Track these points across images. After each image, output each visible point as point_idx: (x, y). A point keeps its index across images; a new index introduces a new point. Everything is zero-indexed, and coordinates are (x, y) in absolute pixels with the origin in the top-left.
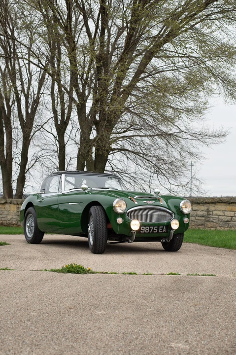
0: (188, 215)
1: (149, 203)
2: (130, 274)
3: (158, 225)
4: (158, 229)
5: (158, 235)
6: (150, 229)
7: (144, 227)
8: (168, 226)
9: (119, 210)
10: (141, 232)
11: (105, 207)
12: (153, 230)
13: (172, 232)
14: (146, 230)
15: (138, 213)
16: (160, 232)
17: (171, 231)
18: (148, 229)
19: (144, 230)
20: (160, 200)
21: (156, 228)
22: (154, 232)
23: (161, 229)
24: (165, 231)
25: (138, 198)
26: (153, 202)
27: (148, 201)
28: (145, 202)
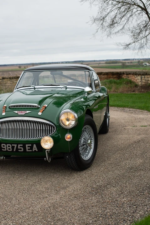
1: (19, 114)
3: (24, 143)
4: (24, 147)
6: (13, 147)
7: (5, 145)
12: (17, 149)
16: (27, 150)
18: (10, 148)
19: (5, 147)
20: (42, 109)
21: (20, 147)
22: (19, 150)
23: (29, 148)
24: (37, 150)
25: (12, 107)
26: (28, 112)
27: (20, 112)
28: (16, 112)
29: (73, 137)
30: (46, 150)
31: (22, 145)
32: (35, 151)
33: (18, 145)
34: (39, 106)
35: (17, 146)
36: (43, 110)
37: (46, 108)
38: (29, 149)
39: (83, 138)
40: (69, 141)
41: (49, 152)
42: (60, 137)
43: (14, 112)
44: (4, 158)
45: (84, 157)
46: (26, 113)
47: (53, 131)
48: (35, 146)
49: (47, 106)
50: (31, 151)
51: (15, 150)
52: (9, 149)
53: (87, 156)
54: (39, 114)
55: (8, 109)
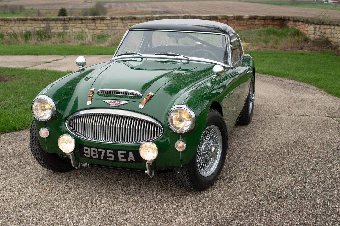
0: (185, 136)
5: (115, 164)
6: (100, 153)
7: (88, 149)
10: (85, 155)
12: (106, 156)
18: (96, 153)
19: (89, 152)
20: (145, 99)
21: (110, 153)
22: (109, 158)
23: (123, 156)
24: (134, 160)
25: (101, 93)
26: (124, 102)
27: (113, 101)
28: (107, 101)
29: (187, 145)
30: (147, 161)
31: (112, 151)
32: (131, 161)
33: (106, 150)
34: (141, 95)
35: (106, 153)
36: (146, 101)
37: (151, 97)
38: (122, 158)
39: (204, 144)
40: (181, 152)
41: (151, 165)
42: (169, 143)
43: (105, 100)
44: (88, 165)
45: (203, 172)
46: (121, 103)
47: (159, 134)
48: (131, 153)
49: (152, 94)
50: (125, 160)
51: (102, 158)
52: (95, 155)
53: (209, 170)
54: (139, 107)
55: (96, 96)
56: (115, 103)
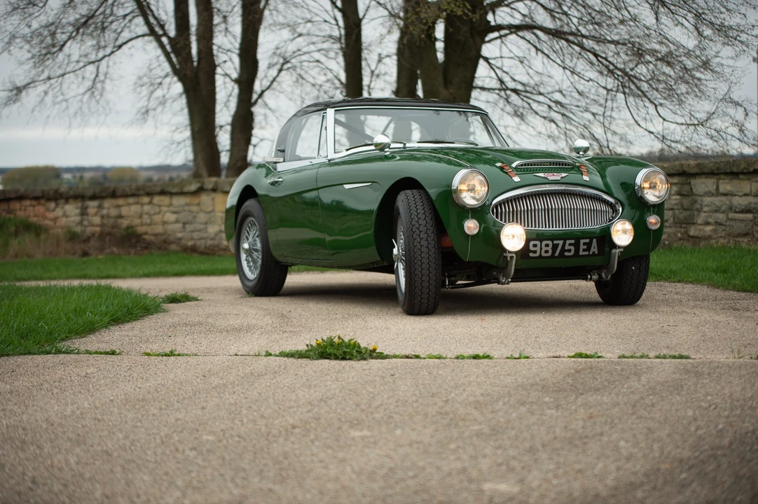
0: (658, 208)
1: (551, 178)
2: (476, 357)
3: (576, 237)
4: (577, 245)
5: (577, 262)
6: (555, 247)
7: (538, 243)
8: (605, 237)
9: (469, 200)
10: (531, 255)
11: (433, 192)
12: (563, 250)
13: (616, 252)
14: (544, 248)
15: (522, 206)
16: (581, 253)
17: (614, 251)
18: (549, 249)
19: (538, 248)
20: (582, 170)
21: (570, 245)
23: (585, 247)
24: (596, 253)
25: (522, 166)
26: (564, 175)
27: (550, 174)
28: (542, 175)
30: (617, 246)
31: (573, 241)
32: (594, 252)
33: (565, 240)
34: (574, 165)
35: (564, 245)
36: (586, 172)
38: (584, 250)
40: (655, 230)
46: (561, 176)
48: (595, 241)
50: (587, 253)
51: (557, 254)
52: (547, 252)
54: (584, 179)
56: (553, 175)
